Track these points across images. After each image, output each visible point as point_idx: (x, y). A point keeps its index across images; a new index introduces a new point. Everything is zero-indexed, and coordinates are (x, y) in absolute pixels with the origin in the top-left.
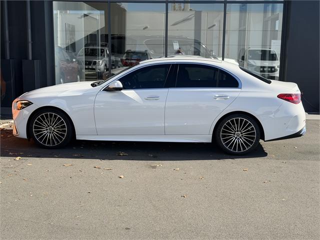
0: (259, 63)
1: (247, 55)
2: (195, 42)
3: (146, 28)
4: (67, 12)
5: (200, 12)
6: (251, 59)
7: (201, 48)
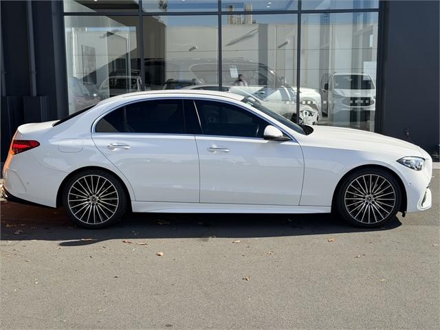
0: (348, 93)
1: (332, 83)
2: (260, 67)
3: (194, 48)
4: (85, 30)
5: (266, 25)
6: (337, 87)
7: (269, 74)
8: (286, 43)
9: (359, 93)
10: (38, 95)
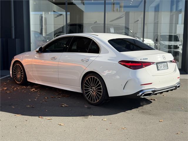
0: (167, 43)
1: (159, 38)
3: (96, 22)
6: (162, 41)
7: (129, 32)
8: (138, 20)
9: (173, 43)
10: (15, 38)
